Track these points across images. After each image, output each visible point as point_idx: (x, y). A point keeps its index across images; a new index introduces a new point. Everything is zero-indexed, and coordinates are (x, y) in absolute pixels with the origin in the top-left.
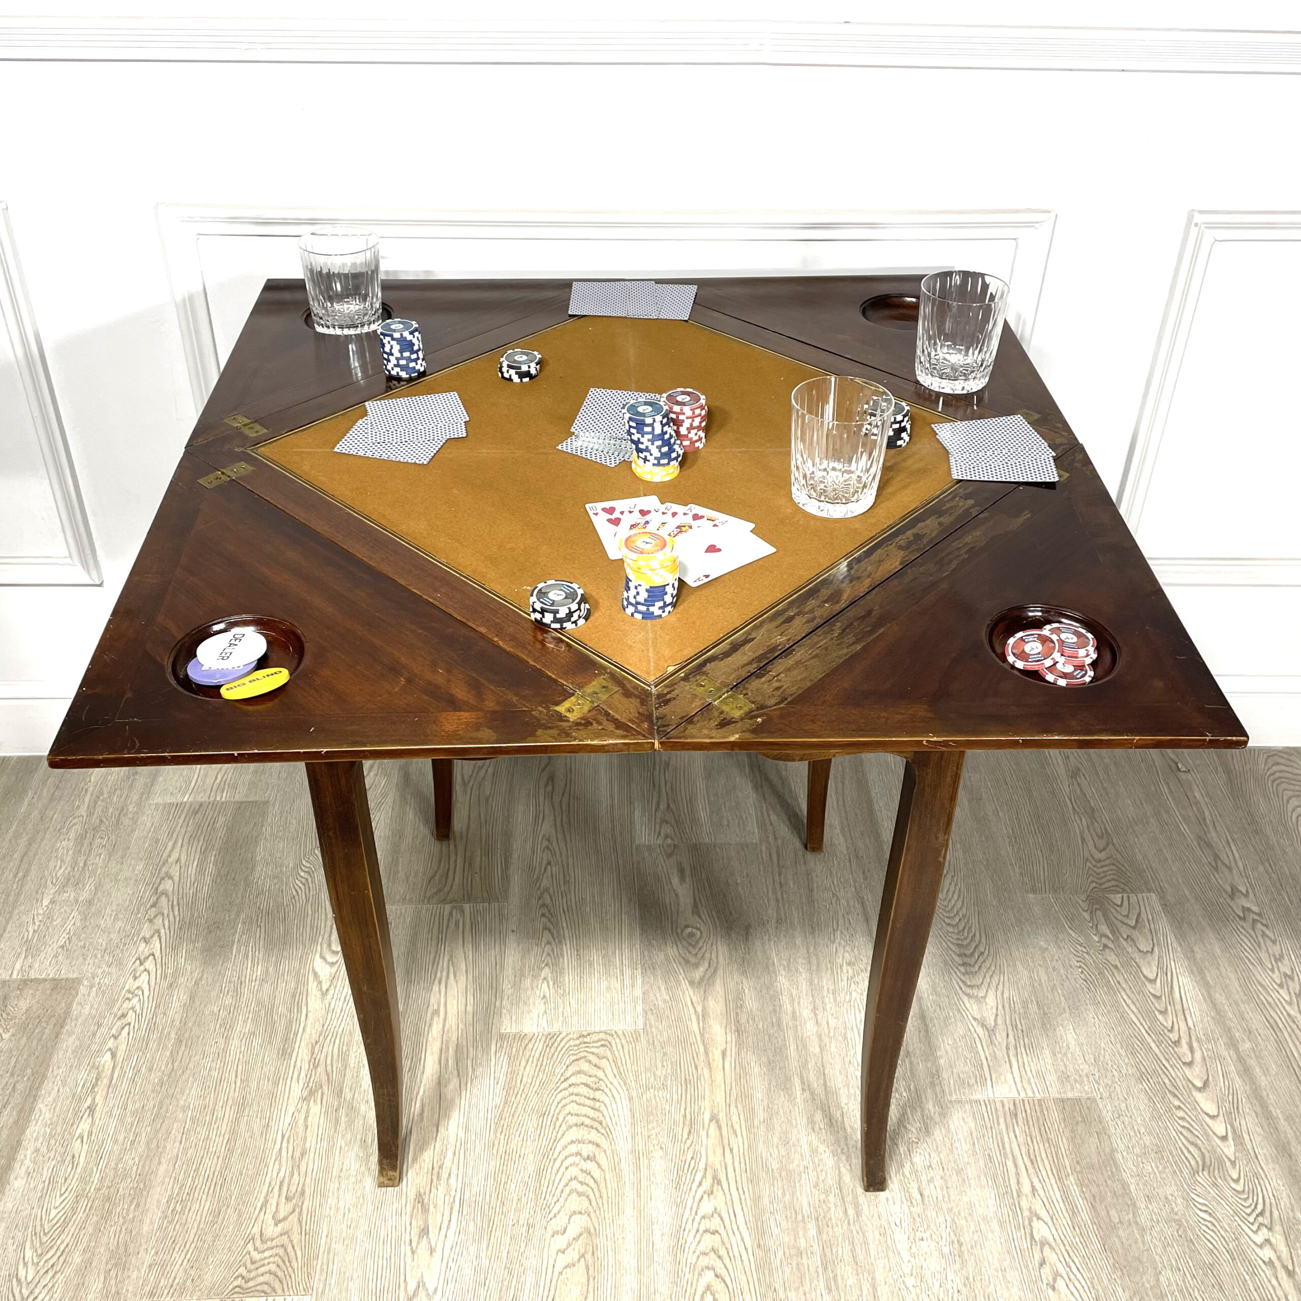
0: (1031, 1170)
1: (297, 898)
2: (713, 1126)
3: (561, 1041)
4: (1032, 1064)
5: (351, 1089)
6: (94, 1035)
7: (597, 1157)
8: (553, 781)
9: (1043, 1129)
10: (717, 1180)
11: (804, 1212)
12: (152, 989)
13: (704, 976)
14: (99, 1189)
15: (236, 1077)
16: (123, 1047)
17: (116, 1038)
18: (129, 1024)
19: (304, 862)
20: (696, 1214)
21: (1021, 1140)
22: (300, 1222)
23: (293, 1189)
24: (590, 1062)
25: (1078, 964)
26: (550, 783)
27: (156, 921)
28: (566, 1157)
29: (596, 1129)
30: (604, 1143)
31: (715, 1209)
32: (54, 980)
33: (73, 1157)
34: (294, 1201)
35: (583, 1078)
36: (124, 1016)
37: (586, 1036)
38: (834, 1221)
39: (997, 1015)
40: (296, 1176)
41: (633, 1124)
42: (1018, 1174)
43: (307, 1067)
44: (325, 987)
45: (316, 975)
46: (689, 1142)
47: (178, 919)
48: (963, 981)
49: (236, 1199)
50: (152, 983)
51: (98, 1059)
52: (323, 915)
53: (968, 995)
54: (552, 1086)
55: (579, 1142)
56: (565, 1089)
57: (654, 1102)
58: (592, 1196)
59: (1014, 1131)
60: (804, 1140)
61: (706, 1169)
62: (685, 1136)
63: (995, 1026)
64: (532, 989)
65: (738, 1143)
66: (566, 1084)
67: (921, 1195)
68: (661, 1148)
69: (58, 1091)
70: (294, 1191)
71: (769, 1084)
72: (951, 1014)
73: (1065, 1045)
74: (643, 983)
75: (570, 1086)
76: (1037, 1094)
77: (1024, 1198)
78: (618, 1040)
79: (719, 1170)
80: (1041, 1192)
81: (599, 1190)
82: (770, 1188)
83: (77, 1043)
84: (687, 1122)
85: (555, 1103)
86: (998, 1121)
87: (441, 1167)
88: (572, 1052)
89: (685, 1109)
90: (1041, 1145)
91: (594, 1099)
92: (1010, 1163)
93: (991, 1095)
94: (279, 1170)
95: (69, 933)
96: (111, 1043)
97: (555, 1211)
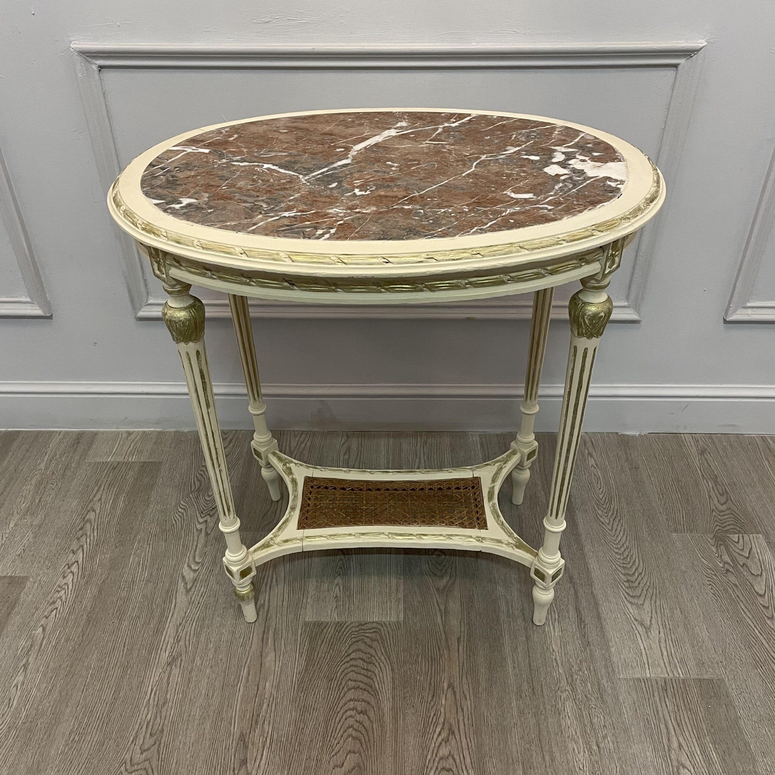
0: (678, 732)
1: (175, 526)
2: (450, 692)
3: (346, 628)
4: (677, 654)
5: (201, 658)
6: (33, 615)
7: (368, 712)
8: (349, 452)
9: (686, 701)
10: (451, 732)
11: (514, 757)
12: (74, 585)
13: (446, 585)
14: (24, 723)
15: (124, 647)
16: (51, 624)
17: (47, 618)
18: (57, 608)
19: (182, 502)
20: (436, 756)
21: (670, 708)
22: (158, 752)
23: (156, 728)
24: (366, 643)
25: (709, 583)
26: (348, 453)
27: (81, 539)
28: (346, 711)
29: (368, 691)
30: (373, 702)
31: (450, 752)
32: (11, 577)
33: (10, 700)
34: (155, 737)
35: (361, 655)
36: (54, 603)
37: (363, 625)
38: (535, 765)
39: (651, 618)
40: (158, 718)
41: (394, 689)
42: (668, 733)
43: (172, 642)
44: (189, 587)
45: (183, 577)
46: (432, 703)
47: (96, 538)
48: (627, 593)
49: (116, 733)
50: (75, 581)
51: (34, 632)
52: (192, 538)
53: (631, 603)
54: (339, 659)
55: (356, 701)
56: (348, 662)
57: (409, 673)
58: (363, 740)
59: (665, 702)
60: (514, 704)
61: (444, 723)
62: (430, 699)
63: (650, 625)
64: (328, 591)
65: (468, 704)
66: (348, 659)
67: (598, 748)
68: (413, 706)
69: (5, 653)
70: (156, 729)
71: (490, 663)
72: (619, 616)
73: (700, 640)
74: (404, 589)
75: (351, 660)
76: (681, 676)
77: (673, 752)
78: (385, 628)
79: (453, 724)
80: (686, 748)
81: (368, 736)
82: (489, 738)
83: (21, 620)
84: (432, 688)
85: (340, 671)
86: (653, 694)
87: (258, 716)
88: (353, 636)
89: (431, 679)
90: (685, 712)
91: (367, 670)
92: (663, 726)
93: (648, 675)
94: (148, 714)
95: (24, 546)
96: (43, 621)
97: (336, 749)
